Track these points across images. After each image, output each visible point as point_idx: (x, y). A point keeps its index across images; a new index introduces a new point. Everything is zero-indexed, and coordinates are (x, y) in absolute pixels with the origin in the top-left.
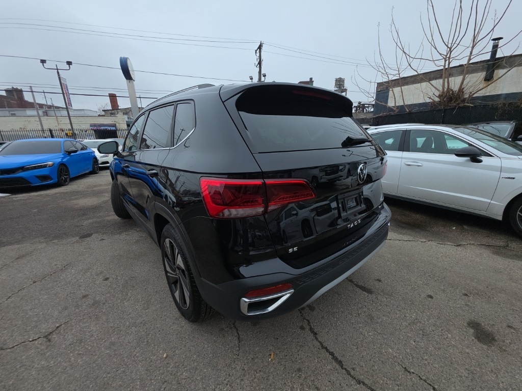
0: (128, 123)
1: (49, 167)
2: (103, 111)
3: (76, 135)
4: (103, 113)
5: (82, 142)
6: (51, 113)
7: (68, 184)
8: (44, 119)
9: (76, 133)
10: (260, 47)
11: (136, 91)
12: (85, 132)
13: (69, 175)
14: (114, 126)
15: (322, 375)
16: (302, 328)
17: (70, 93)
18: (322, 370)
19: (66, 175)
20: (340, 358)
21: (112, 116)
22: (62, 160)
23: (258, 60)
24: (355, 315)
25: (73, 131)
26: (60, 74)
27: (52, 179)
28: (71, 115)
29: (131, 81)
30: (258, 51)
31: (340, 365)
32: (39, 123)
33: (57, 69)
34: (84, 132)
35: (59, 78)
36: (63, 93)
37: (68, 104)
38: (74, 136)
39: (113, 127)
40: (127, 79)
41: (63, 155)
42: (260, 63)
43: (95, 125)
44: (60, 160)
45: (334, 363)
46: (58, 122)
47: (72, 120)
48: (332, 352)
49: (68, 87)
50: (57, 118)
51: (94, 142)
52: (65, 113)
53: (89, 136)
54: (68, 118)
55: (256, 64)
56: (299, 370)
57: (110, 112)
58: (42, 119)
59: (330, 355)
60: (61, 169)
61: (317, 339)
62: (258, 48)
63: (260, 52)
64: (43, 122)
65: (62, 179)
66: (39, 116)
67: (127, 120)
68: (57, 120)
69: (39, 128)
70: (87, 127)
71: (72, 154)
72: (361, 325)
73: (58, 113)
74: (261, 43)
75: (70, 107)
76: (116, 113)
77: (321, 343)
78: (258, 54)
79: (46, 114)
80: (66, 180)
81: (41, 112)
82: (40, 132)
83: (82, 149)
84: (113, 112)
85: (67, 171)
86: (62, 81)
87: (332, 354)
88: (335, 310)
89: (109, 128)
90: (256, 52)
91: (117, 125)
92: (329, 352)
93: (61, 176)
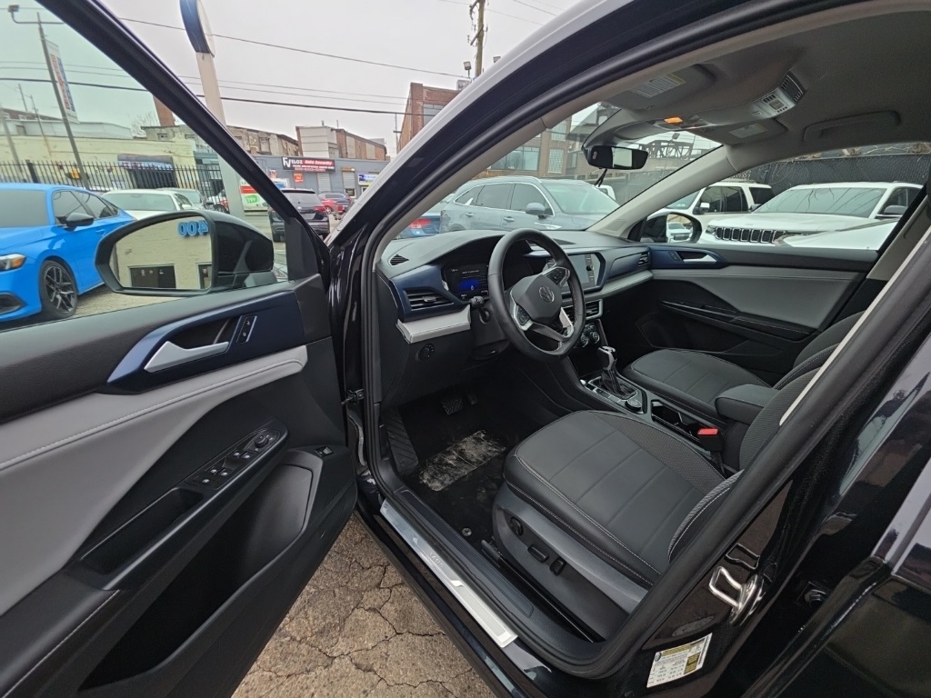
0: (199, 157)
1: (11, 268)
2: (143, 128)
3: (88, 178)
4: (143, 134)
5: (103, 196)
6: (33, 128)
7: (74, 313)
8: (19, 141)
9: (89, 173)
11: (220, 84)
12: (109, 171)
13: (74, 286)
14: (170, 161)
17: (68, 80)
19: (65, 288)
21: (163, 139)
22: (51, 245)
23: (477, 29)
25: (82, 170)
26: (45, 32)
27: (23, 304)
28: (74, 135)
29: (206, 55)
32: (9, 149)
33: (40, 23)
34: (106, 173)
35: (44, 42)
36: (53, 81)
37: (65, 104)
38: (83, 179)
39: (167, 163)
40: (197, 51)
41: (53, 230)
42: (480, 36)
43: (127, 158)
44: (44, 246)
46: (48, 148)
47: (77, 144)
49: (65, 68)
50: (46, 140)
51: (133, 195)
52: (62, 129)
53: (117, 181)
54: (68, 139)
57: (158, 131)
58: (14, 141)
60: (50, 273)
63: (481, 11)
64: (16, 147)
65: (56, 300)
66: (8, 135)
67: (196, 150)
68: (47, 145)
69: (11, 159)
70: (113, 160)
71: (78, 228)
73: (48, 130)
75: (70, 112)
76: (171, 133)
78: (476, 16)
79: (23, 130)
80: (66, 303)
81: (12, 127)
82: (13, 167)
83: (104, 214)
84: (164, 131)
85: (69, 274)
86: (50, 51)
89: (159, 166)
90: (471, 11)
91: (175, 159)
93: (50, 291)
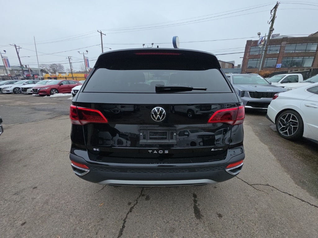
10: (276, 7)
15: (106, 231)
16: (129, 204)
18: (109, 229)
20: (124, 232)
23: (272, 18)
24: (165, 221)
30: (273, 11)
31: (119, 235)
42: (273, 21)
45: (118, 232)
48: (125, 226)
55: (269, 22)
56: (102, 219)
59: (122, 226)
61: (128, 214)
62: (274, 8)
63: (275, 11)
72: (159, 229)
74: (277, 4)
77: (126, 218)
78: (273, 13)
87: (124, 227)
88: (157, 209)
90: (271, 12)
92: (123, 225)
